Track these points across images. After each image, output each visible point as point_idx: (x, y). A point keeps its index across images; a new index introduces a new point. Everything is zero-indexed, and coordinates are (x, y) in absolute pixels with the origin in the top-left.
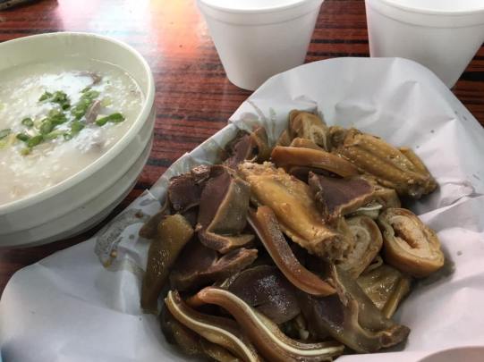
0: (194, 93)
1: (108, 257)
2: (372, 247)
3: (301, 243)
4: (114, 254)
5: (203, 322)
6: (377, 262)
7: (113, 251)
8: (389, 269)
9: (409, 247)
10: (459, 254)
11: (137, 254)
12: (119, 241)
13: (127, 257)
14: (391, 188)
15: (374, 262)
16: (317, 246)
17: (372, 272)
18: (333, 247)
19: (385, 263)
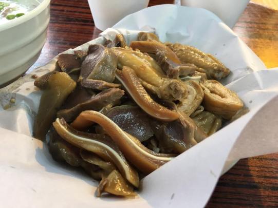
0: (74, 32)
1: (8, 102)
2: (197, 97)
3: (153, 88)
4: (13, 100)
5: (84, 137)
6: (200, 109)
7: (12, 98)
8: (208, 114)
9: (220, 97)
10: (251, 102)
11: (31, 100)
12: (18, 91)
13: (23, 102)
14: (204, 72)
15: (198, 109)
16: (164, 90)
17: (197, 116)
18: (176, 89)
19: (205, 110)
